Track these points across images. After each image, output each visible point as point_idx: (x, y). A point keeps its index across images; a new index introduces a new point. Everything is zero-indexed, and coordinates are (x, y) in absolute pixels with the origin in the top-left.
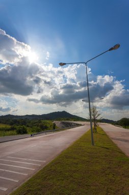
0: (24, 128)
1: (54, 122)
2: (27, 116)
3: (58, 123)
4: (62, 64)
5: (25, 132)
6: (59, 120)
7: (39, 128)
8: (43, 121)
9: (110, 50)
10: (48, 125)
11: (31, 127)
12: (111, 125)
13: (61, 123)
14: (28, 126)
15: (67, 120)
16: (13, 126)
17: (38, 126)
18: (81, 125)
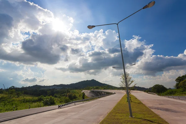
0: (51, 99)
1: (83, 91)
2: (55, 85)
3: (87, 92)
4: (90, 27)
5: (52, 103)
6: (88, 89)
7: (67, 98)
8: (71, 91)
9: (144, 8)
10: (77, 95)
11: (59, 97)
12: (143, 93)
13: (90, 92)
14: (56, 97)
15: (97, 88)
16: (40, 97)
17: (66, 96)
18: (111, 94)
